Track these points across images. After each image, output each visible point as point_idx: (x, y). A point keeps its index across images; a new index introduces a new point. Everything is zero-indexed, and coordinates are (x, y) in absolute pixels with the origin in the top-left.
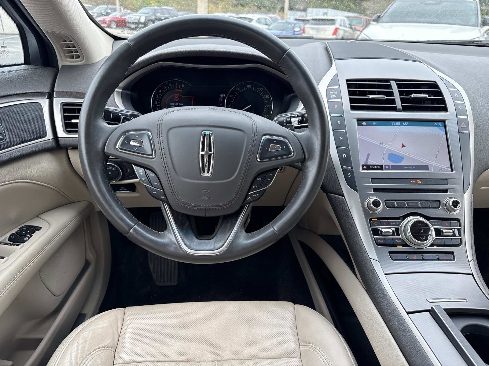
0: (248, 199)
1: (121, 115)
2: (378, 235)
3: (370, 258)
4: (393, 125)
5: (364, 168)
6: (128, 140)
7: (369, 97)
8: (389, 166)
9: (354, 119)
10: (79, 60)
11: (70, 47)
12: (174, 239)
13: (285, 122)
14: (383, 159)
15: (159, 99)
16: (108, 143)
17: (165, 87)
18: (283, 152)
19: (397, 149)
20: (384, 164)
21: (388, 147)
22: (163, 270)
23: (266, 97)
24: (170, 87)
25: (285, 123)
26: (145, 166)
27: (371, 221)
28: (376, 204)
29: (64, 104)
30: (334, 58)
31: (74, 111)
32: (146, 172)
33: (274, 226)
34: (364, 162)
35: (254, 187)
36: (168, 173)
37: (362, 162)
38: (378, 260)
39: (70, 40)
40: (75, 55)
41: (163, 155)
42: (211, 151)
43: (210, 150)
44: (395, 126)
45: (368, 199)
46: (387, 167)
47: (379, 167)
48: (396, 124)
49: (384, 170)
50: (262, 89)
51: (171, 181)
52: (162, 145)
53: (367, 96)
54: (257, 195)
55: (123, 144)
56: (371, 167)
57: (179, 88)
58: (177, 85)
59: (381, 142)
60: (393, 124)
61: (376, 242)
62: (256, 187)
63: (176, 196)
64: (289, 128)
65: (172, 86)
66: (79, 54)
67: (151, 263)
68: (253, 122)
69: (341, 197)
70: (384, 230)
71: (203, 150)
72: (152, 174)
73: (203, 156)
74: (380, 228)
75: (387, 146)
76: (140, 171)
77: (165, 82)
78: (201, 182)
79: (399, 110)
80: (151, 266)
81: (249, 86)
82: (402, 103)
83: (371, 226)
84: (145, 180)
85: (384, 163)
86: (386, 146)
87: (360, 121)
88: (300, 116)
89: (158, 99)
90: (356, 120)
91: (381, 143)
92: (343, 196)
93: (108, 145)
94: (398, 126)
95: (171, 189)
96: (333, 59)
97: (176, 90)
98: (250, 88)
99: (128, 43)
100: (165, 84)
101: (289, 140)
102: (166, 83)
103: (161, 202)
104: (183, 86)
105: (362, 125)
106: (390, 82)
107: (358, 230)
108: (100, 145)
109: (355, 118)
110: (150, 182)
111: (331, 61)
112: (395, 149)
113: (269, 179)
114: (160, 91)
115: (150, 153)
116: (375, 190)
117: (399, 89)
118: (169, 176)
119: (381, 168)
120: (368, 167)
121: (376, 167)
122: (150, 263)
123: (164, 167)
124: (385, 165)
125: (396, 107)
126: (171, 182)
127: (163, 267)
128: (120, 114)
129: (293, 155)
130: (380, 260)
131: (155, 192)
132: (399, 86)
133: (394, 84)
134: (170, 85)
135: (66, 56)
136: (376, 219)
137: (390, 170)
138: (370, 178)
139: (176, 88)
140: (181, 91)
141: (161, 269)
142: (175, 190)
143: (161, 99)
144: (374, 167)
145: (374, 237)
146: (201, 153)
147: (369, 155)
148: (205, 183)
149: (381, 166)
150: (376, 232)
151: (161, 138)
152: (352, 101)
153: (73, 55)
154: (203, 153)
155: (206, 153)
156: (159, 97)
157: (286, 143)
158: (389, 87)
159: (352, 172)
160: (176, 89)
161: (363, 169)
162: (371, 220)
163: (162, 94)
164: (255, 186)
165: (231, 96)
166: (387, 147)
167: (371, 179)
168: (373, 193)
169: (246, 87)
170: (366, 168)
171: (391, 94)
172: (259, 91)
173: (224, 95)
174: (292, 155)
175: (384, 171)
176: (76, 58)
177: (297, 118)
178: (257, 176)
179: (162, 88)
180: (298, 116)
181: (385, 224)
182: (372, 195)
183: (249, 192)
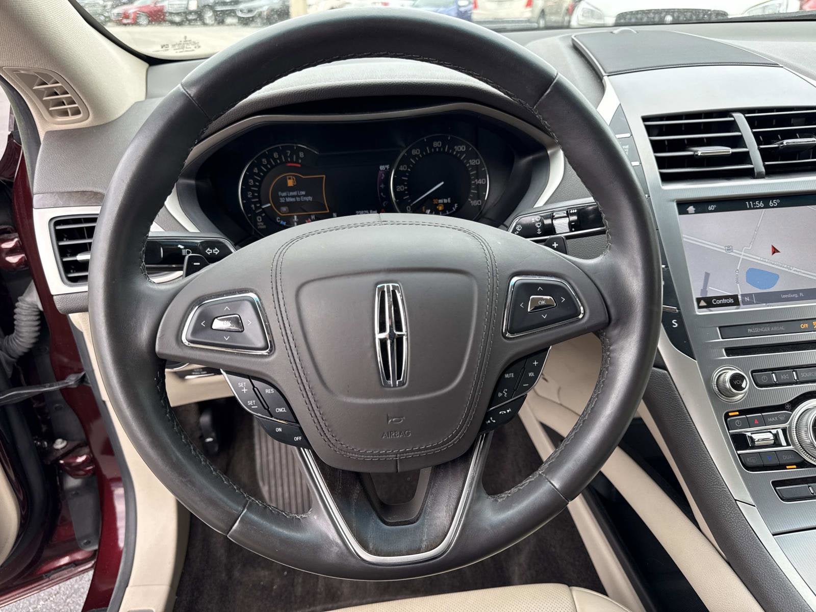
0: (489, 422)
1: (182, 247)
2: (747, 447)
3: (736, 500)
4: (750, 208)
5: (701, 305)
6: (206, 320)
7: (697, 151)
8: (750, 295)
9: (672, 203)
10: (79, 119)
11: (56, 94)
12: (332, 534)
13: (538, 227)
14: (737, 282)
15: (255, 186)
16: (162, 331)
17: (264, 161)
18: (563, 312)
19: (763, 259)
20: (740, 293)
21: (744, 255)
22: (287, 495)
23: (473, 162)
24: (275, 160)
25: (539, 230)
26: (251, 374)
27: (729, 419)
28: (736, 381)
29: (57, 222)
30: (605, 72)
31: (79, 233)
32: (254, 387)
33: (551, 478)
34: (700, 294)
35: (500, 395)
36: (307, 388)
37: (696, 294)
38: (753, 503)
39: (53, 80)
40: (70, 108)
41: (290, 347)
42: (401, 331)
43: (399, 328)
44: (754, 208)
45: (717, 374)
46: (747, 299)
47: (731, 301)
48: (756, 205)
49: (742, 306)
50: (463, 148)
51: (314, 406)
52: (287, 325)
53: (691, 151)
54: (508, 411)
55: (196, 330)
56: (715, 302)
57: (295, 160)
58: (289, 155)
59: (729, 247)
60: (750, 204)
61: (743, 461)
62: (504, 394)
63: (328, 437)
64: (555, 245)
65: (280, 158)
66: (77, 107)
67: (264, 484)
68: (485, 247)
69: (660, 370)
70: (756, 437)
71: (382, 329)
72: (269, 391)
73: (383, 342)
74: (748, 432)
75: (743, 253)
76: (241, 385)
77: (263, 150)
78: (384, 401)
79: (760, 176)
80: (265, 490)
81: (436, 144)
82: (764, 159)
83: (729, 430)
84: (254, 406)
85: (739, 291)
86: (741, 254)
87: (683, 206)
88: (573, 214)
89: (253, 186)
90: (675, 204)
91: (729, 249)
92: (665, 368)
93: (162, 336)
94: (760, 208)
95: (316, 421)
96: (604, 74)
97: (289, 164)
98: (440, 148)
99: (184, 91)
100: (264, 156)
101: (568, 279)
102: (267, 153)
103: (295, 448)
104: (301, 155)
105: (687, 213)
106: (732, 117)
107: (704, 440)
108: (144, 335)
109: (673, 201)
110: (267, 407)
111: (599, 78)
112: (759, 258)
113: (531, 374)
114: (256, 170)
115: (260, 343)
116: (730, 351)
117: (754, 130)
118: (310, 394)
119: (735, 301)
120: (710, 302)
121: (724, 301)
122: (261, 484)
123: (295, 374)
124: (743, 295)
125: (753, 169)
126: (315, 408)
127: (286, 488)
128: (180, 246)
129: (584, 314)
130: (759, 502)
131: (280, 430)
132: (752, 122)
133: (741, 119)
134: (276, 155)
135: (51, 113)
136: (737, 413)
137: (753, 303)
138: (717, 327)
139: (287, 162)
140: (299, 166)
141: (283, 494)
142: (325, 423)
143: (259, 187)
144: (720, 302)
145: (739, 452)
146: (379, 336)
147: (707, 275)
148: (393, 404)
149: (735, 297)
150: (740, 442)
151: (283, 309)
152: (661, 163)
153: (67, 108)
154: (383, 335)
155: (392, 335)
156: (254, 183)
157: (564, 289)
158: (733, 126)
159: (679, 317)
160: (289, 162)
161: (700, 307)
162: (727, 416)
163: (260, 176)
164: (502, 392)
165: (402, 168)
166: (742, 257)
167: (720, 328)
168: (726, 357)
169: (431, 147)
170: (705, 304)
171: (738, 141)
172: (457, 152)
173: (388, 167)
174: (581, 316)
175: (743, 309)
176: (73, 114)
177: (568, 218)
178: (506, 370)
179: (258, 164)
180: (568, 215)
181: (756, 422)
182: (723, 362)
183: (490, 406)
